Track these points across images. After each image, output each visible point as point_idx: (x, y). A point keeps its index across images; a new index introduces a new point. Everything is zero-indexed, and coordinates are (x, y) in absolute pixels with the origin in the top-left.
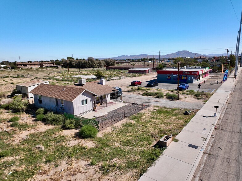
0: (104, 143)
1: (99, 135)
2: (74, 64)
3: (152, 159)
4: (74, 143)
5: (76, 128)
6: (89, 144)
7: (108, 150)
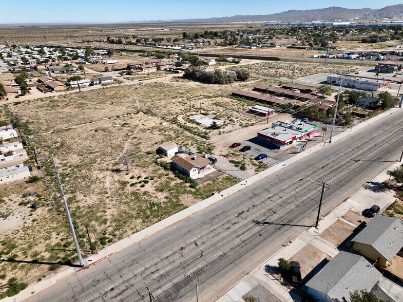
0: (198, 190)
1: (197, 187)
2: (198, 75)
3: (208, 197)
4: (189, 189)
5: (190, 183)
6: (193, 190)
7: (198, 193)
